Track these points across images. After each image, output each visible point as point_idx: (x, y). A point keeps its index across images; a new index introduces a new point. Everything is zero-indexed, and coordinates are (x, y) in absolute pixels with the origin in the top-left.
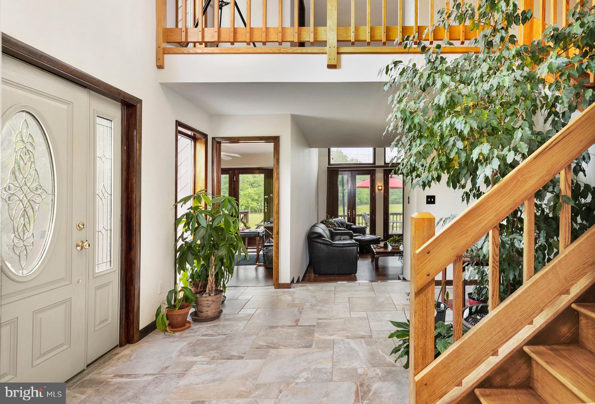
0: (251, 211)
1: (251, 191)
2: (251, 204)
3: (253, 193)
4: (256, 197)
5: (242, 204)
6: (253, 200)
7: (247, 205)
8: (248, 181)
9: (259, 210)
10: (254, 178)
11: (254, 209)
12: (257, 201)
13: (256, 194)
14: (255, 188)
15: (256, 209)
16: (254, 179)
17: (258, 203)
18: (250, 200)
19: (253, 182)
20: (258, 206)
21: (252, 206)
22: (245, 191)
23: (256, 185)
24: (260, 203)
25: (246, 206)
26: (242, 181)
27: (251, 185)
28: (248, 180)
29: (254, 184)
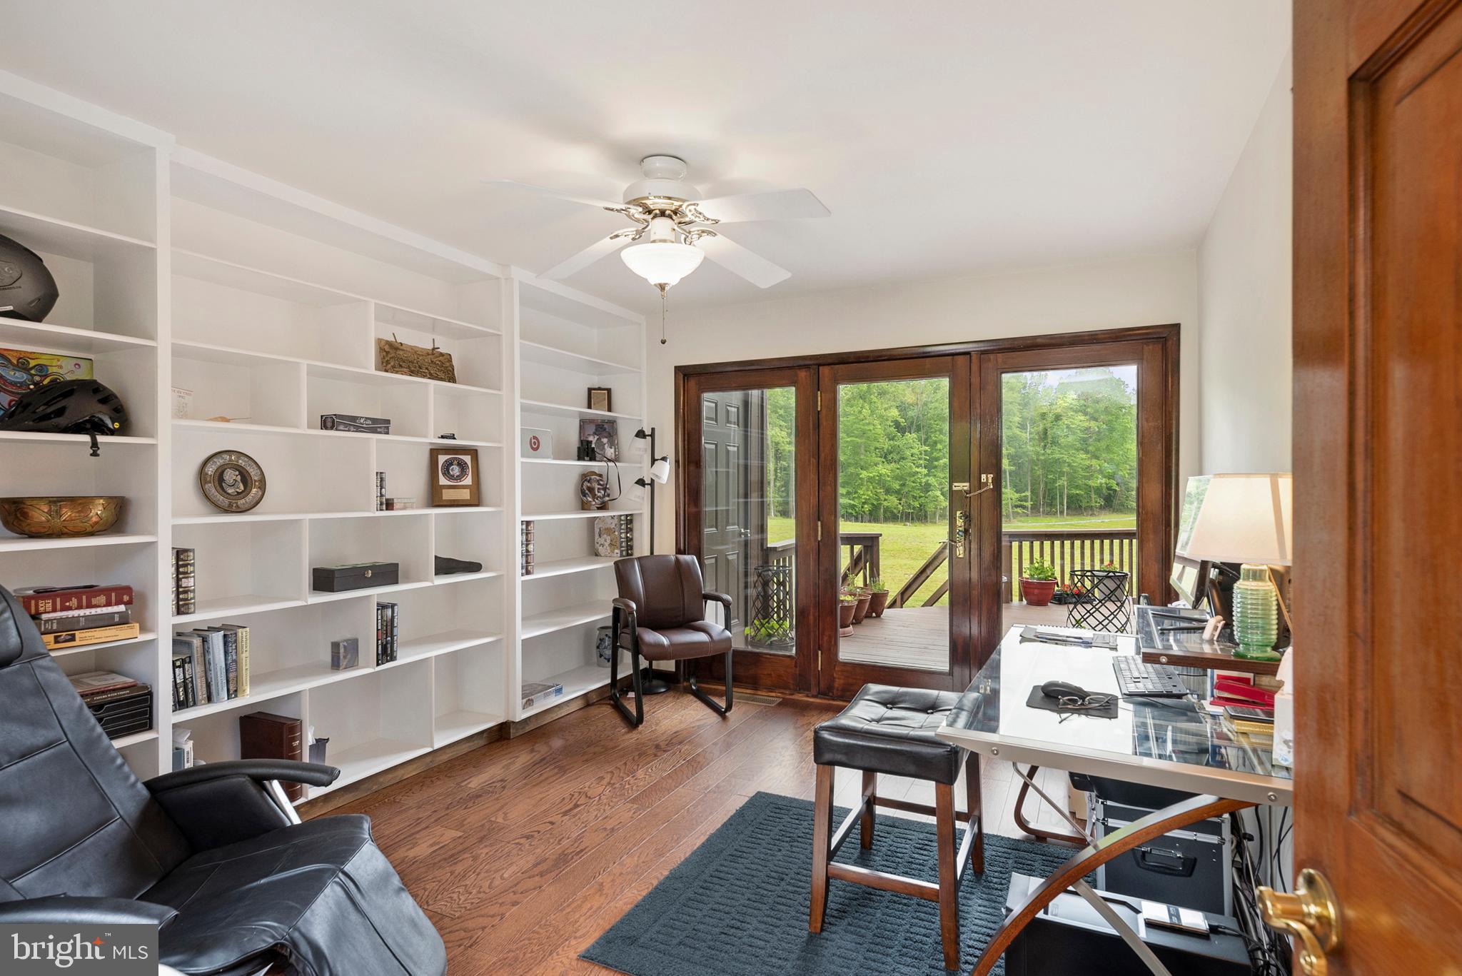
0: (885, 517)
1: (883, 471)
2: (885, 500)
3: (888, 476)
4: (896, 486)
5: (866, 499)
6: (888, 491)
7: (875, 503)
8: (876, 448)
9: (902, 515)
10: (890, 440)
11: (892, 512)
12: (898, 494)
13: (896, 478)
14: (893, 464)
15: (895, 511)
16: (891, 442)
17: (900, 500)
18: (882, 490)
19: (888, 450)
20: (899, 506)
21: (885, 503)
22: (871, 470)
23: (896, 457)
24: (904, 500)
25: (873, 504)
26: (866, 447)
27: (885, 457)
28: (878, 445)
29: (891, 455)
